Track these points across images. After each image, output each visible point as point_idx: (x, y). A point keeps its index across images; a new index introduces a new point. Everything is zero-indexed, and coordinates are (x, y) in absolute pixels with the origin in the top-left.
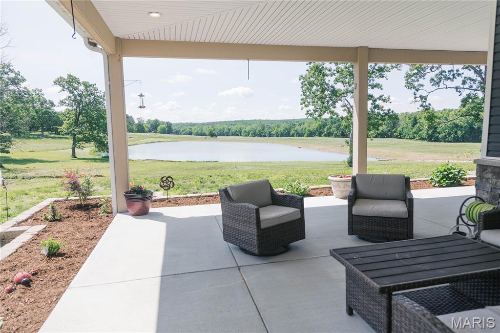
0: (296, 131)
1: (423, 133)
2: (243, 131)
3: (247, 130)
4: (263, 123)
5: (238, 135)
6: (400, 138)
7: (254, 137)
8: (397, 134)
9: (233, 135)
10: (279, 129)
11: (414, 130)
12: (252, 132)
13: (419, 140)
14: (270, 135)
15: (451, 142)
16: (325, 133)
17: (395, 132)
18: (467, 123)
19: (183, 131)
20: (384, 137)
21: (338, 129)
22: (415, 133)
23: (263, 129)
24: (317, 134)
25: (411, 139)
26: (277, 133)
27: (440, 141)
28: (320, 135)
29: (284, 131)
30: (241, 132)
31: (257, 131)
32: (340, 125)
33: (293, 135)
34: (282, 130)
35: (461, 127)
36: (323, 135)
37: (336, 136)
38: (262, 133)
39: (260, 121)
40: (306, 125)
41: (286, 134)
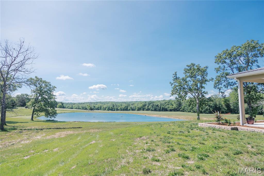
0: (131, 108)
1: (195, 109)
2: (102, 108)
3: (104, 107)
4: (113, 103)
5: (99, 110)
6: (183, 111)
7: (109, 110)
8: (182, 110)
9: (96, 109)
10: (122, 107)
11: (190, 108)
12: (108, 108)
13: (193, 112)
14: (117, 110)
15: (208, 113)
16: (146, 109)
17: (181, 108)
18: (214, 104)
19: (67, 107)
20: (175, 111)
21: (152, 107)
22: (190, 109)
23: (113, 107)
24: (142, 109)
25: (189, 112)
26: (121, 108)
27: (203, 113)
28: (143, 110)
29: (125, 107)
30: (101, 108)
31: (110, 107)
32: (153, 105)
33: (129, 110)
34: (124, 107)
35: (212, 106)
36: (145, 110)
37: (152, 110)
38: (113, 109)
39: (112, 102)
40: (136, 105)
41: (126, 109)
